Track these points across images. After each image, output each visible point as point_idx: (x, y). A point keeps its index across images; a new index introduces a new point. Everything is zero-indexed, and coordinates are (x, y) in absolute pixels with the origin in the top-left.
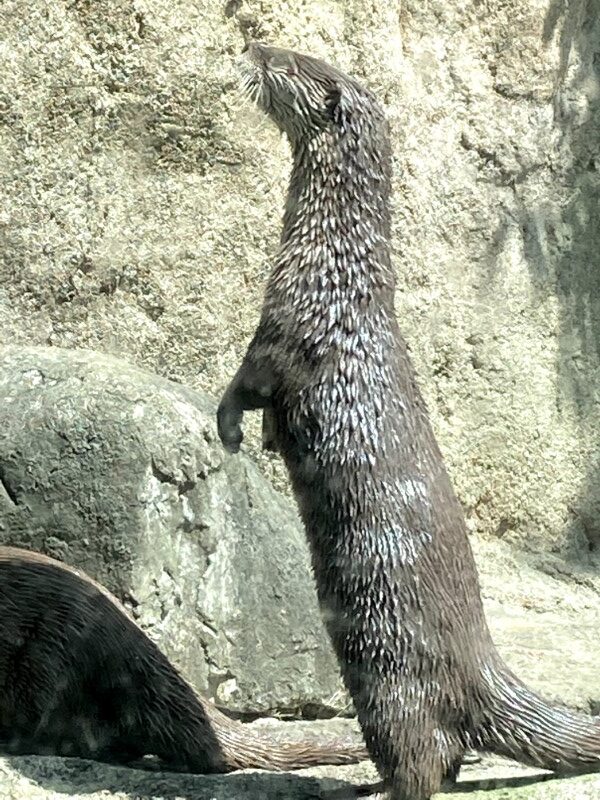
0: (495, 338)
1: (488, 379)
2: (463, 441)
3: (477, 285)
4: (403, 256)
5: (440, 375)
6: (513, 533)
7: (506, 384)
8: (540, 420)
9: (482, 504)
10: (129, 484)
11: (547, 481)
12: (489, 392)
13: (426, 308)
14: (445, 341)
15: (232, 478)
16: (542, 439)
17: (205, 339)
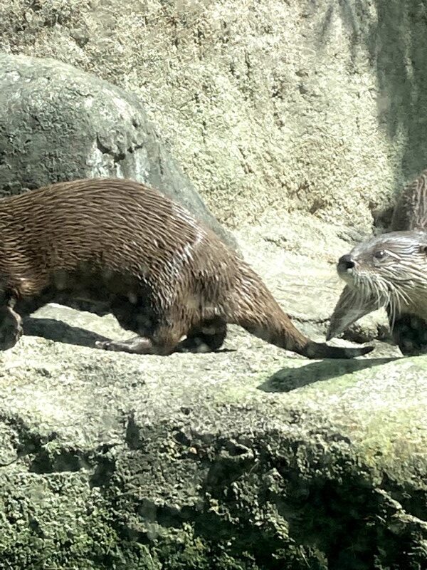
0: (316, 73)
1: (310, 102)
2: (291, 144)
3: (305, 34)
4: (256, 11)
5: (277, 97)
6: (322, 211)
7: (322, 106)
8: (344, 132)
9: (302, 190)
10: (80, 153)
11: (347, 176)
12: (310, 111)
13: (269, 49)
14: (282, 73)
15: (150, 153)
16: (345, 146)
17: (116, 62)
